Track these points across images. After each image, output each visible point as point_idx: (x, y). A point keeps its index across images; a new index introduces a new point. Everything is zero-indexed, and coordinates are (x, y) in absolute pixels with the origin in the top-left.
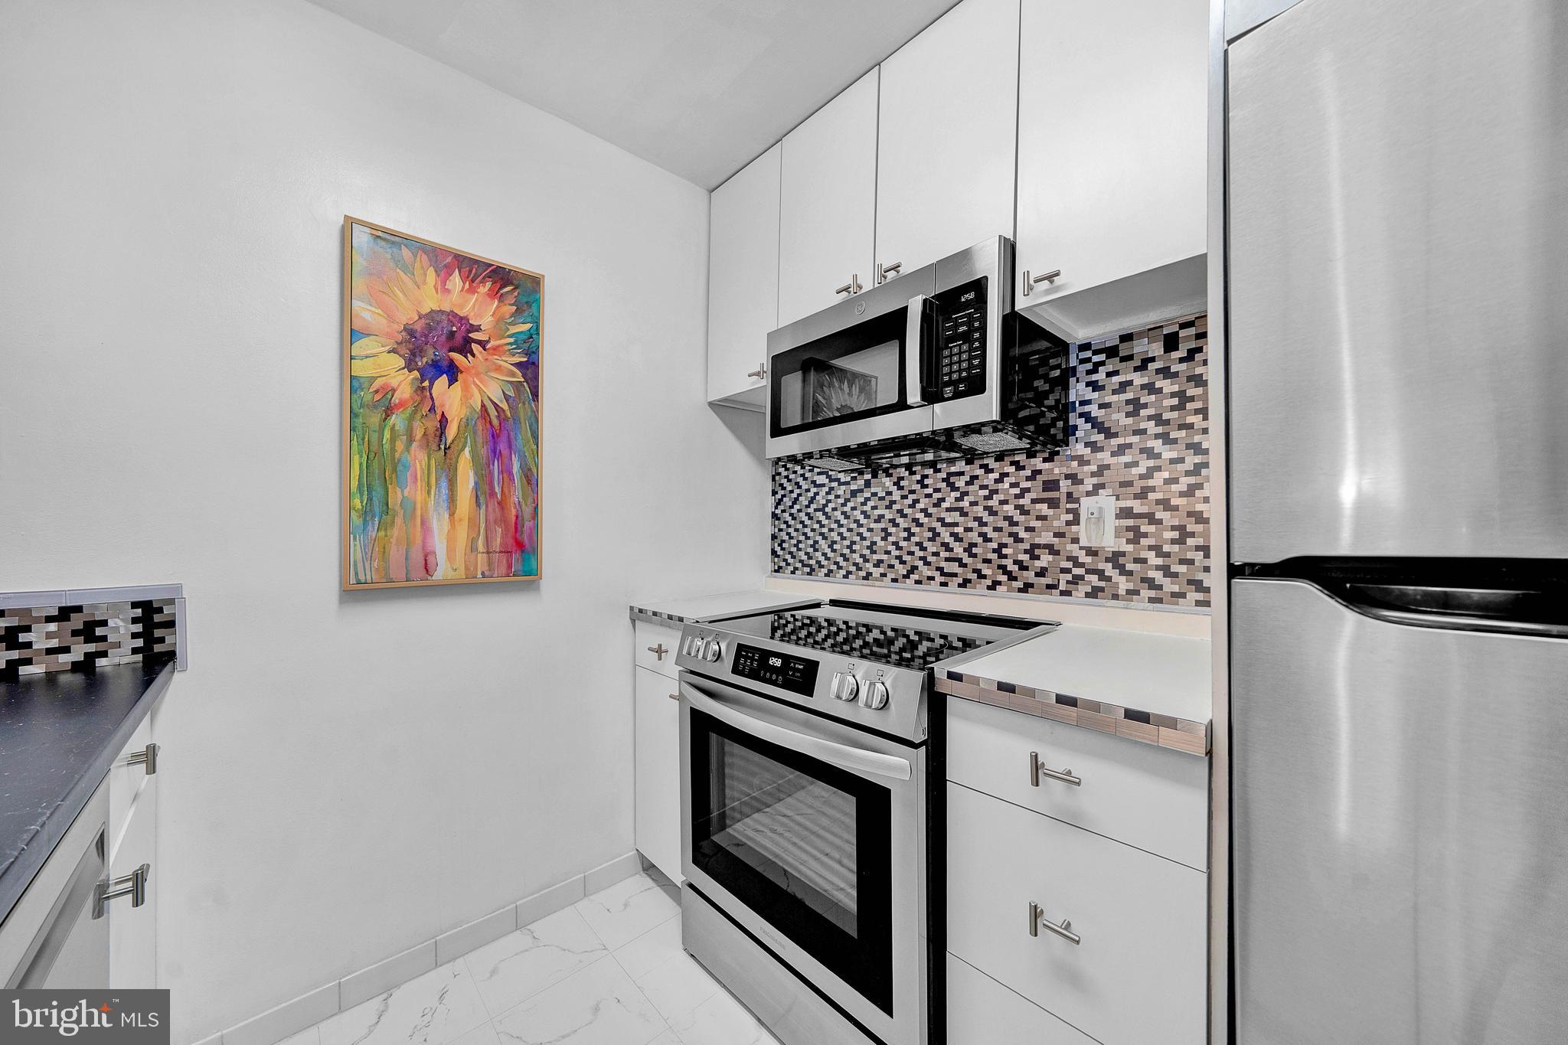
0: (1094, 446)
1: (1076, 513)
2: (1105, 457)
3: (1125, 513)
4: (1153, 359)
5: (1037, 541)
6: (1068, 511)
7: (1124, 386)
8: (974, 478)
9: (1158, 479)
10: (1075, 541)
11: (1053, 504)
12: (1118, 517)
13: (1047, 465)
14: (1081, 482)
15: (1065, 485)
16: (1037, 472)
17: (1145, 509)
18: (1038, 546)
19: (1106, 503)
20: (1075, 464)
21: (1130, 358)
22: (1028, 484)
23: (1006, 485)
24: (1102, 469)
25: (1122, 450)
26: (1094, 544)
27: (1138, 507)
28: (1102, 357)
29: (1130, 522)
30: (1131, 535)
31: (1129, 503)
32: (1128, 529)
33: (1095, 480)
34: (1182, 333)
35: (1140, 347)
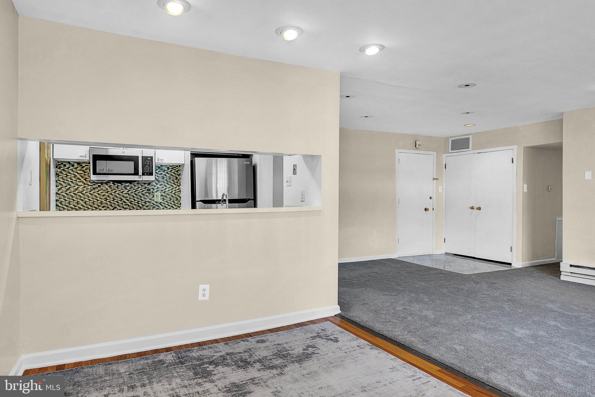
0: (157, 184)
1: (154, 195)
2: (158, 186)
3: (162, 195)
4: (166, 170)
5: (146, 200)
6: (152, 195)
7: (161, 174)
8: (132, 187)
9: (167, 190)
10: (153, 200)
11: (149, 193)
12: (161, 196)
13: (148, 186)
14: (154, 190)
15: (152, 190)
16: (146, 187)
17: (165, 195)
18: (147, 201)
19: (159, 194)
20: (153, 186)
21: (162, 169)
22: (144, 189)
23: (139, 189)
24: (158, 188)
25: (161, 185)
26: (157, 201)
27: (164, 195)
28: (158, 168)
29: (163, 197)
30: (163, 199)
31: (162, 194)
32: (162, 198)
33: (157, 190)
34: (170, 167)
35: (163, 168)
